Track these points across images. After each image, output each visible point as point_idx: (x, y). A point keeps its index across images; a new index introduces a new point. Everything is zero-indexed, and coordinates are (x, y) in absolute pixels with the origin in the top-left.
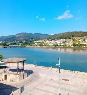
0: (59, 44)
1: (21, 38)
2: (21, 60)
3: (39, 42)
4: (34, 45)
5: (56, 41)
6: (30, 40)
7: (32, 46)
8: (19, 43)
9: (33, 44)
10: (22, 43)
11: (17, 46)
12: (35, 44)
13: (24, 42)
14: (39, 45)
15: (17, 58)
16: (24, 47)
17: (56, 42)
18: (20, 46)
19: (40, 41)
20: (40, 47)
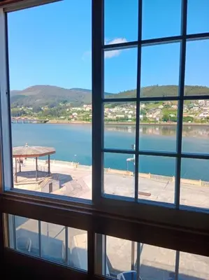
0: (130, 117)
1: (38, 100)
2: (42, 152)
3: (83, 112)
4: (71, 117)
5: (124, 109)
6: (61, 104)
7: (66, 121)
8: (33, 111)
9: (68, 115)
10: (40, 112)
11: (29, 119)
12: (73, 114)
13: (45, 108)
14: (82, 118)
15: (34, 148)
16: (45, 122)
17: (124, 112)
18: (35, 119)
19: (85, 108)
20: (85, 122)
